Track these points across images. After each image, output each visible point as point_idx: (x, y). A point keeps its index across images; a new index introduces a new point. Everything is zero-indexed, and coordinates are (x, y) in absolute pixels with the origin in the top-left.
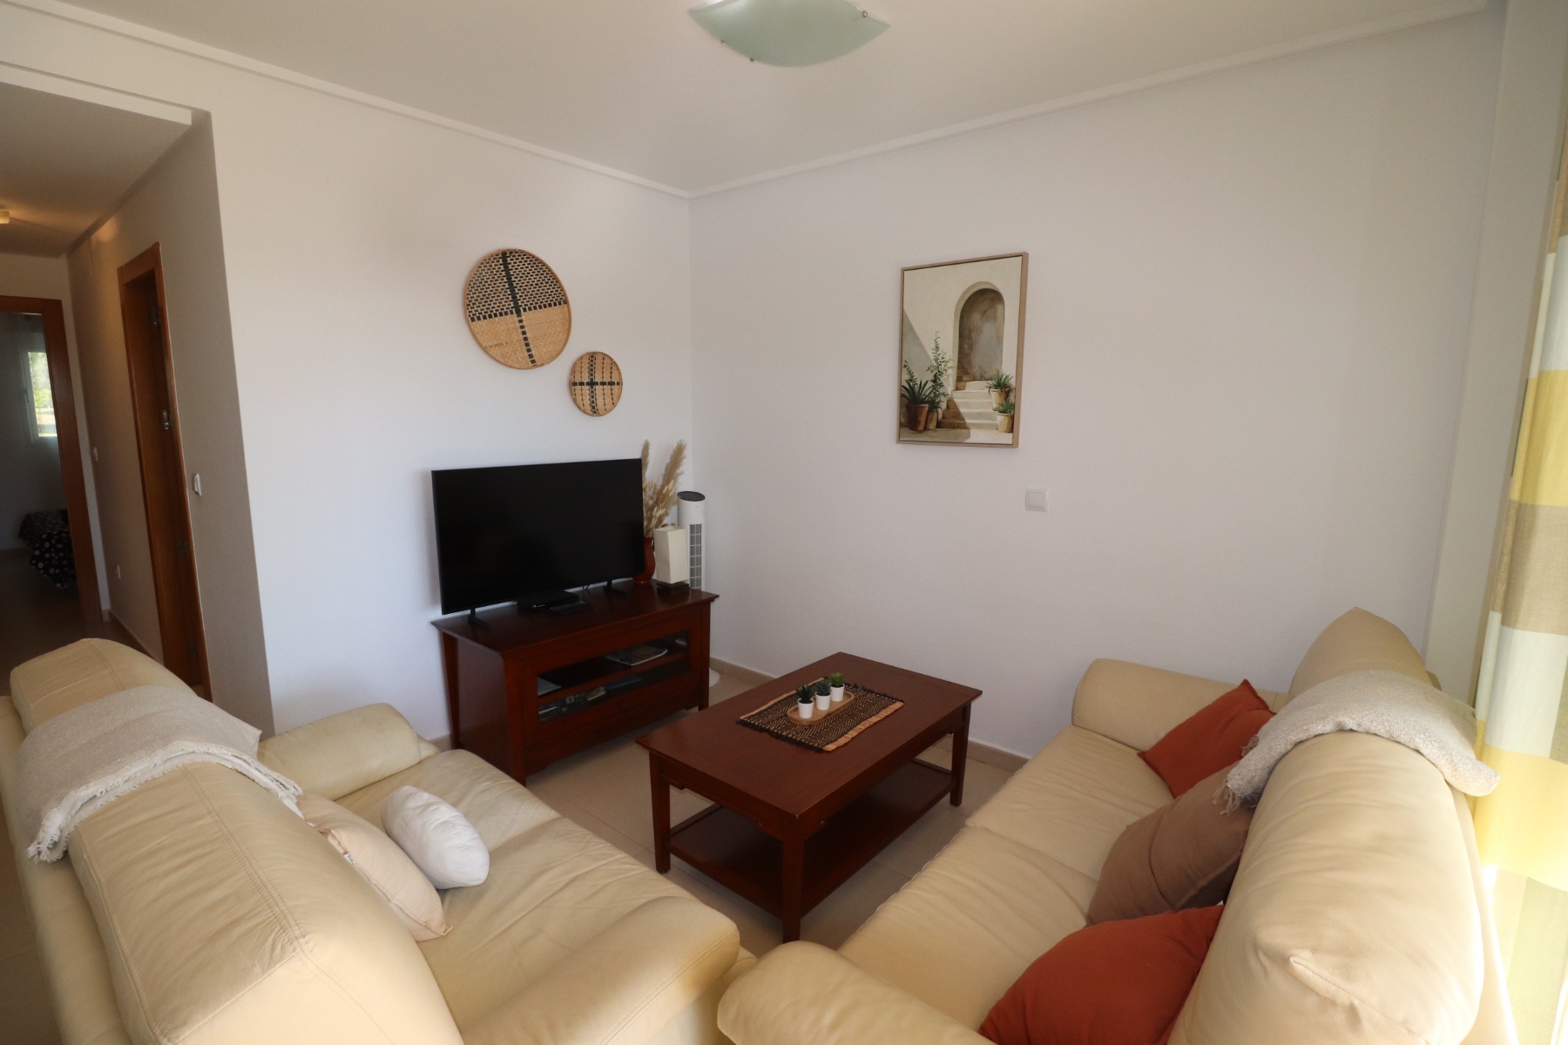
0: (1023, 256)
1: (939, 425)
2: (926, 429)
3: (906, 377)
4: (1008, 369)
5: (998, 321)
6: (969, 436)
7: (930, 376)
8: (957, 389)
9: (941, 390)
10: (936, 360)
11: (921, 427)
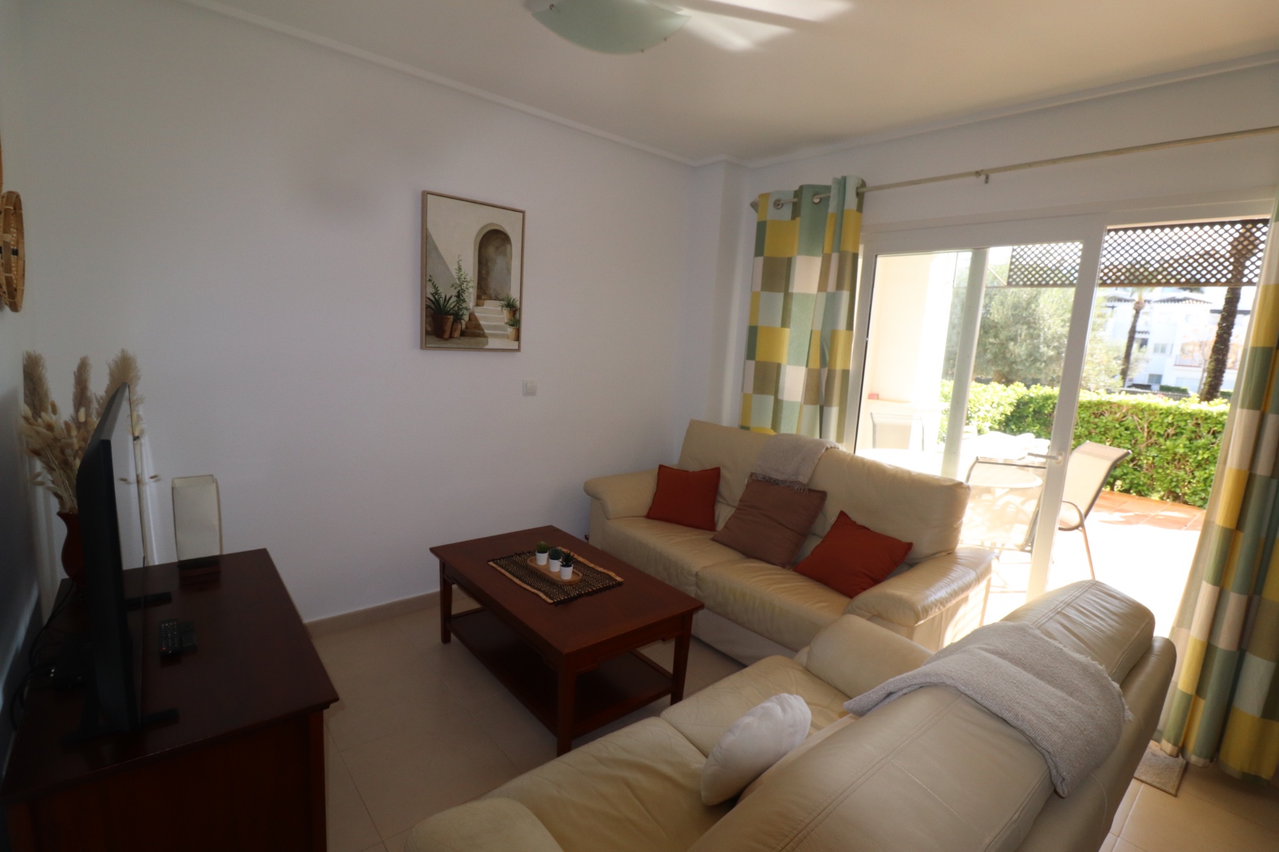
0: (523, 212)
1: (463, 334)
2: (451, 337)
3: (430, 290)
4: (514, 294)
5: (507, 256)
6: (487, 343)
7: (454, 293)
8: (477, 305)
9: (464, 305)
10: (459, 279)
11: (447, 335)
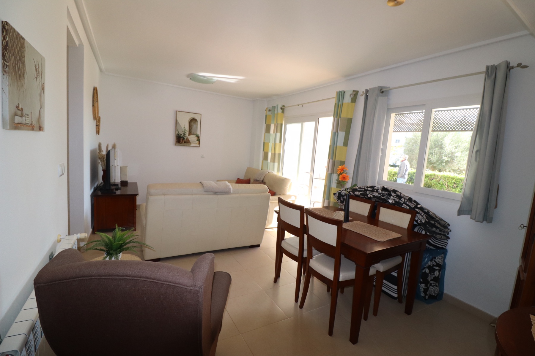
0: (201, 114)
1: (185, 142)
2: (182, 143)
3: (177, 132)
4: (198, 133)
5: (197, 125)
6: (191, 145)
7: (183, 133)
8: (189, 136)
9: (185, 136)
10: (184, 130)
11: (181, 142)
